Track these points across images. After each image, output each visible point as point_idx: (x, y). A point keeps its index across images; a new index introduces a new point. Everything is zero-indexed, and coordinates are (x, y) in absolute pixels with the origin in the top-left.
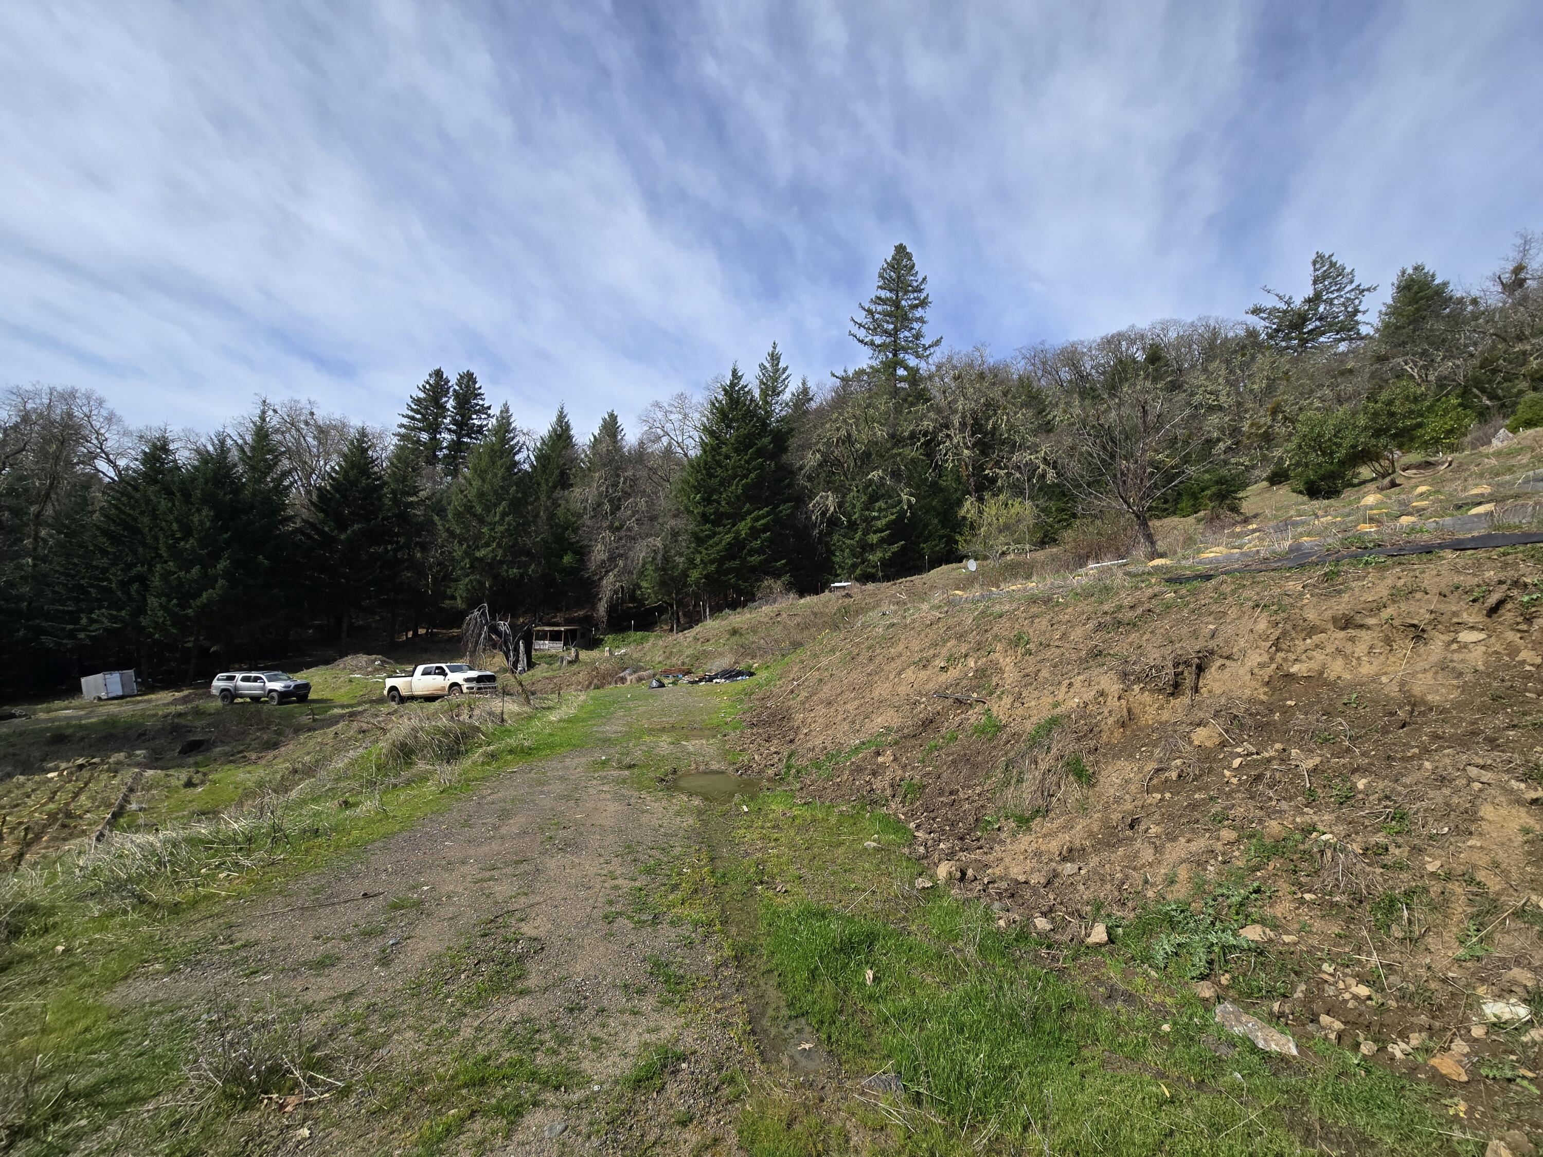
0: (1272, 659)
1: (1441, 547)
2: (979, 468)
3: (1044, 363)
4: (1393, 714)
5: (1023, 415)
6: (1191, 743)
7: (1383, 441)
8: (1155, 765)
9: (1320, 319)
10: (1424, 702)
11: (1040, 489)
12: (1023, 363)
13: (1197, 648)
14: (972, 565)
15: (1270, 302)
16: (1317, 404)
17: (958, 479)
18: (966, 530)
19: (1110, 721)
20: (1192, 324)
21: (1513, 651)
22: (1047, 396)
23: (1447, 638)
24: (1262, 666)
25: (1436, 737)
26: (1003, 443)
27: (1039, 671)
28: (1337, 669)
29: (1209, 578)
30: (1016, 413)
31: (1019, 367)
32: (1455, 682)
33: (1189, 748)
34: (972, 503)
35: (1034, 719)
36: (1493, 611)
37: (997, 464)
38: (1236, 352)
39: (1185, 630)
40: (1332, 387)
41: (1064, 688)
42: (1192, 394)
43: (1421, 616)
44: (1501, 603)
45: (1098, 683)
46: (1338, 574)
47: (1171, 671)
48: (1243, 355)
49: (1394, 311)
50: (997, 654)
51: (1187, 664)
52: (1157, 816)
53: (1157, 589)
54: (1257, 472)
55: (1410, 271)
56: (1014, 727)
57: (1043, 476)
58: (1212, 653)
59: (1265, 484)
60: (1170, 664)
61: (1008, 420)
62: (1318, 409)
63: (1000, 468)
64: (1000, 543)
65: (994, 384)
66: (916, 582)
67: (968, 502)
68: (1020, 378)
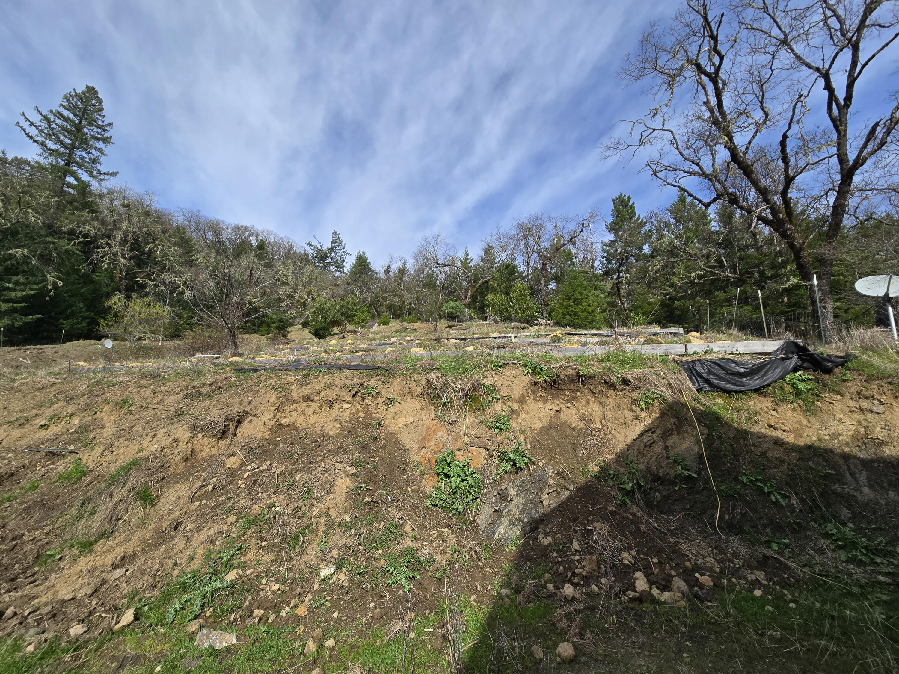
0: (275, 416)
1: (345, 367)
2: (131, 275)
3: (197, 224)
4: (317, 441)
5: (175, 250)
6: (224, 466)
7: (343, 318)
8: (200, 484)
9: (332, 259)
10: (328, 435)
11: (179, 301)
12: (182, 217)
13: (239, 410)
14: (109, 344)
15: (315, 243)
16: (325, 295)
17: (112, 278)
18: (110, 317)
19: (178, 458)
20: (282, 238)
21: (358, 412)
22: (195, 244)
23: (339, 406)
24: (269, 420)
25: (329, 451)
26: (156, 264)
27: (133, 426)
28: (301, 421)
29: (256, 371)
30: (169, 247)
31: (179, 219)
32: (339, 426)
33: (222, 470)
34: (119, 299)
35: (119, 463)
36: (354, 395)
37: (148, 276)
38: (298, 259)
39: (237, 399)
40: (332, 290)
41: (149, 438)
42: (276, 273)
43: (333, 398)
44: (357, 392)
45: (175, 434)
46: (309, 375)
47: (222, 424)
48: (301, 263)
49: (354, 267)
50: (102, 414)
51: (232, 419)
52: (194, 517)
53: (228, 375)
54: (298, 320)
55: (361, 253)
56: (100, 470)
57: (182, 293)
58: (247, 413)
59: (301, 326)
60: (223, 420)
61: (162, 250)
62: (325, 298)
63: (150, 280)
64: (138, 331)
65: (156, 222)
66: (46, 351)
67: (117, 297)
68: (177, 226)
